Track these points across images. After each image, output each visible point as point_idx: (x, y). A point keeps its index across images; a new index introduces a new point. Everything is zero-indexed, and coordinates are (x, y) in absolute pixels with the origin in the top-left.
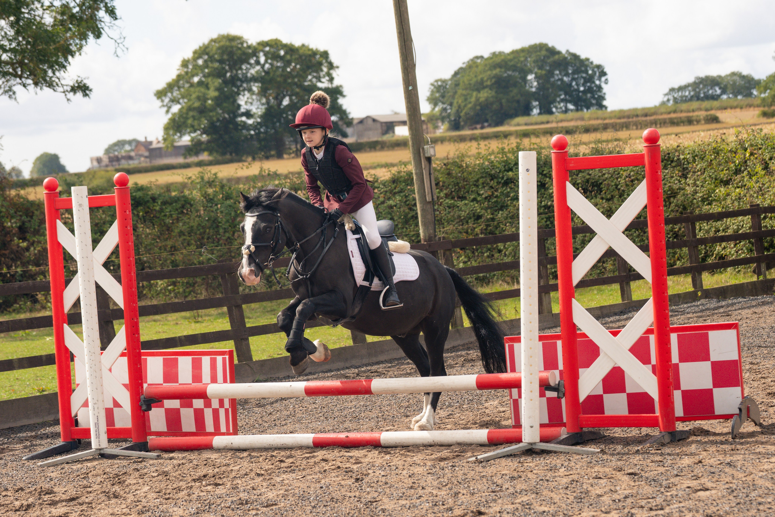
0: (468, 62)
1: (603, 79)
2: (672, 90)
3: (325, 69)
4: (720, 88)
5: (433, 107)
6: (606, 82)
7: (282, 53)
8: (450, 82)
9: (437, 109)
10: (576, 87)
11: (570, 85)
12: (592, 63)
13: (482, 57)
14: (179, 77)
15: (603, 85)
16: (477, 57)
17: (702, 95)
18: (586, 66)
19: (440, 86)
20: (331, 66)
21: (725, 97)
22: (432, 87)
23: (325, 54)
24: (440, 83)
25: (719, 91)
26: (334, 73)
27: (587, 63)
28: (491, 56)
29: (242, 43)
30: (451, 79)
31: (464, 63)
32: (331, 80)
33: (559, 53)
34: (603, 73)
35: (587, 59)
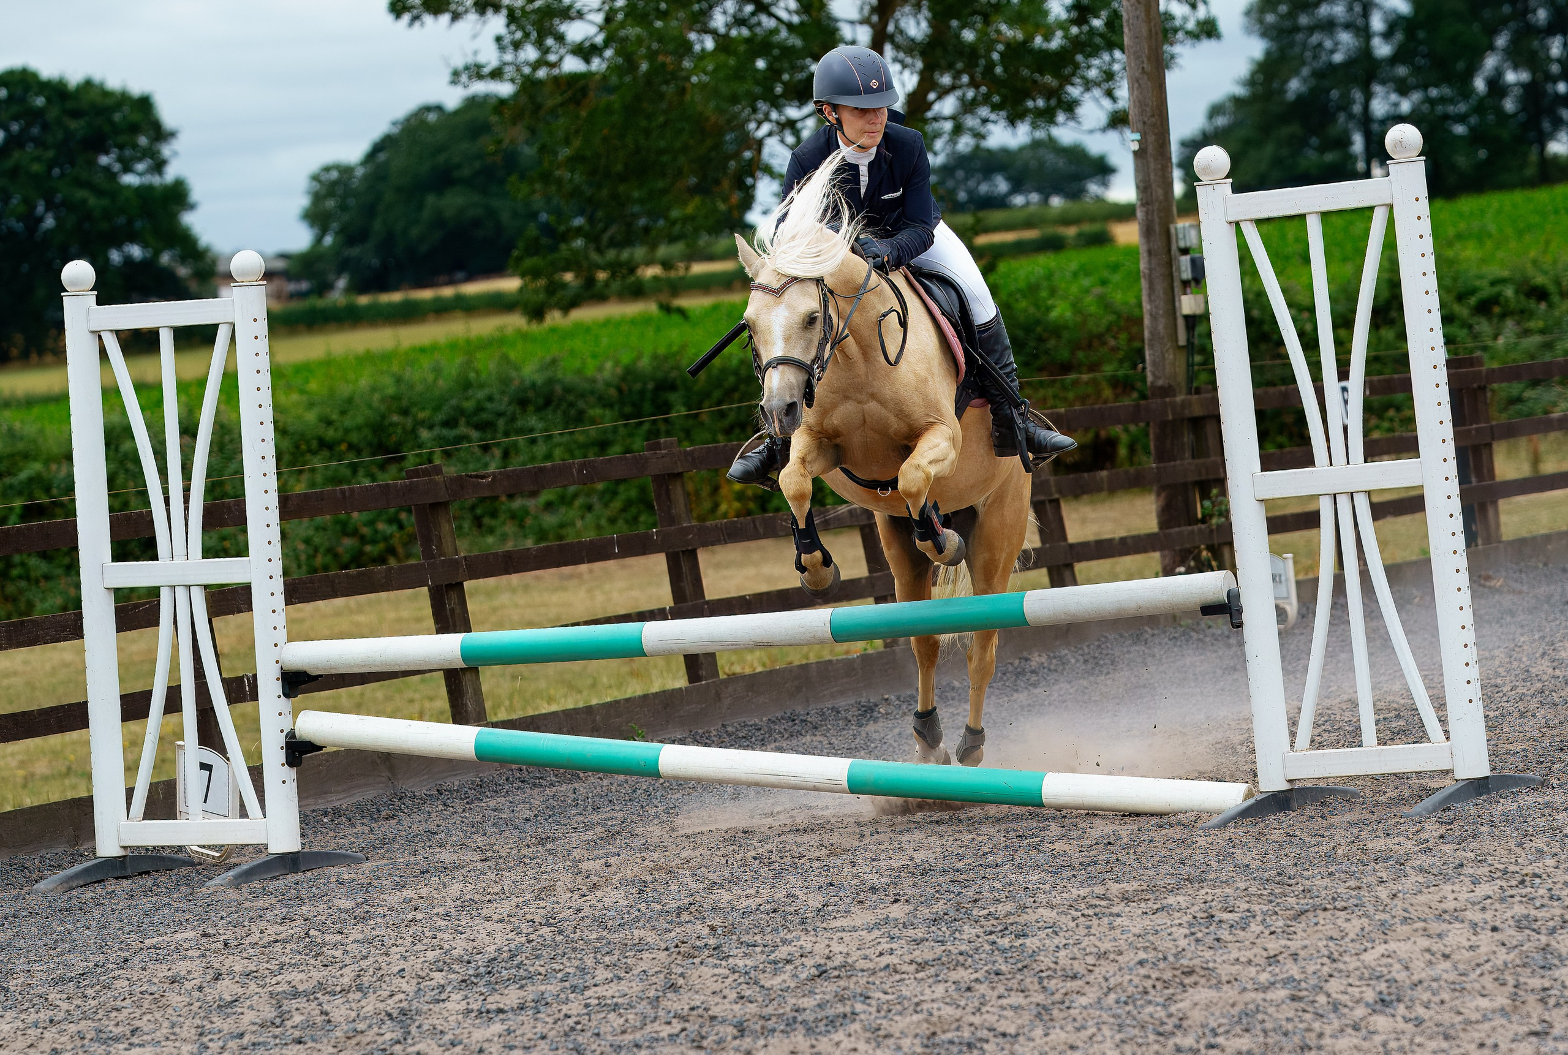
3: (142, 141)
4: (1008, 179)
7: (39, 103)
17: (962, 196)
20: (158, 132)
21: (1019, 200)
25: (1002, 185)
26: (166, 150)
31: (394, 124)
32: (159, 166)
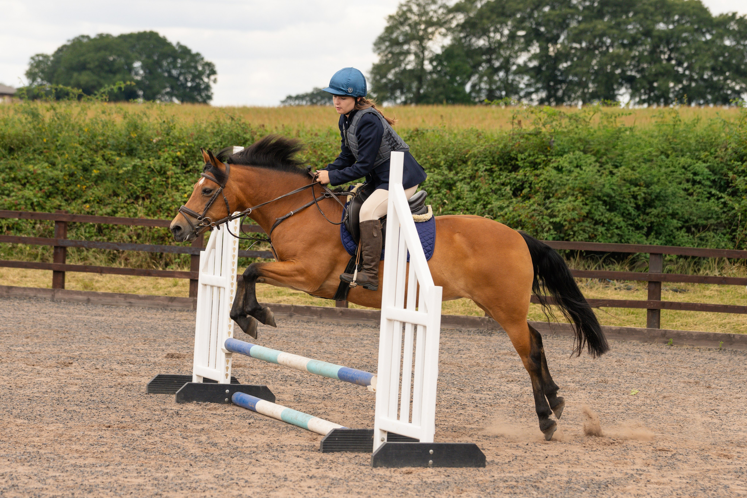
0: (74, 40)
1: (212, 77)
2: (290, 98)
5: (31, 82)
6: (215, 81)
8: (52, 58)
9: (35, 84)
10: (183, 81)
11: (177, 79)
12: (202, 59)
13: (88, 37)
15: (212, 84)
16: (83, 36)
18: (197, 62)
19: (40, 62)
22: (33, 62)
24: (41, 58)
27: (198, 58)
28: (98, 37)
30: (54, 56)
33: (169, 45)
34: (213, 72)
35: (198, 54)
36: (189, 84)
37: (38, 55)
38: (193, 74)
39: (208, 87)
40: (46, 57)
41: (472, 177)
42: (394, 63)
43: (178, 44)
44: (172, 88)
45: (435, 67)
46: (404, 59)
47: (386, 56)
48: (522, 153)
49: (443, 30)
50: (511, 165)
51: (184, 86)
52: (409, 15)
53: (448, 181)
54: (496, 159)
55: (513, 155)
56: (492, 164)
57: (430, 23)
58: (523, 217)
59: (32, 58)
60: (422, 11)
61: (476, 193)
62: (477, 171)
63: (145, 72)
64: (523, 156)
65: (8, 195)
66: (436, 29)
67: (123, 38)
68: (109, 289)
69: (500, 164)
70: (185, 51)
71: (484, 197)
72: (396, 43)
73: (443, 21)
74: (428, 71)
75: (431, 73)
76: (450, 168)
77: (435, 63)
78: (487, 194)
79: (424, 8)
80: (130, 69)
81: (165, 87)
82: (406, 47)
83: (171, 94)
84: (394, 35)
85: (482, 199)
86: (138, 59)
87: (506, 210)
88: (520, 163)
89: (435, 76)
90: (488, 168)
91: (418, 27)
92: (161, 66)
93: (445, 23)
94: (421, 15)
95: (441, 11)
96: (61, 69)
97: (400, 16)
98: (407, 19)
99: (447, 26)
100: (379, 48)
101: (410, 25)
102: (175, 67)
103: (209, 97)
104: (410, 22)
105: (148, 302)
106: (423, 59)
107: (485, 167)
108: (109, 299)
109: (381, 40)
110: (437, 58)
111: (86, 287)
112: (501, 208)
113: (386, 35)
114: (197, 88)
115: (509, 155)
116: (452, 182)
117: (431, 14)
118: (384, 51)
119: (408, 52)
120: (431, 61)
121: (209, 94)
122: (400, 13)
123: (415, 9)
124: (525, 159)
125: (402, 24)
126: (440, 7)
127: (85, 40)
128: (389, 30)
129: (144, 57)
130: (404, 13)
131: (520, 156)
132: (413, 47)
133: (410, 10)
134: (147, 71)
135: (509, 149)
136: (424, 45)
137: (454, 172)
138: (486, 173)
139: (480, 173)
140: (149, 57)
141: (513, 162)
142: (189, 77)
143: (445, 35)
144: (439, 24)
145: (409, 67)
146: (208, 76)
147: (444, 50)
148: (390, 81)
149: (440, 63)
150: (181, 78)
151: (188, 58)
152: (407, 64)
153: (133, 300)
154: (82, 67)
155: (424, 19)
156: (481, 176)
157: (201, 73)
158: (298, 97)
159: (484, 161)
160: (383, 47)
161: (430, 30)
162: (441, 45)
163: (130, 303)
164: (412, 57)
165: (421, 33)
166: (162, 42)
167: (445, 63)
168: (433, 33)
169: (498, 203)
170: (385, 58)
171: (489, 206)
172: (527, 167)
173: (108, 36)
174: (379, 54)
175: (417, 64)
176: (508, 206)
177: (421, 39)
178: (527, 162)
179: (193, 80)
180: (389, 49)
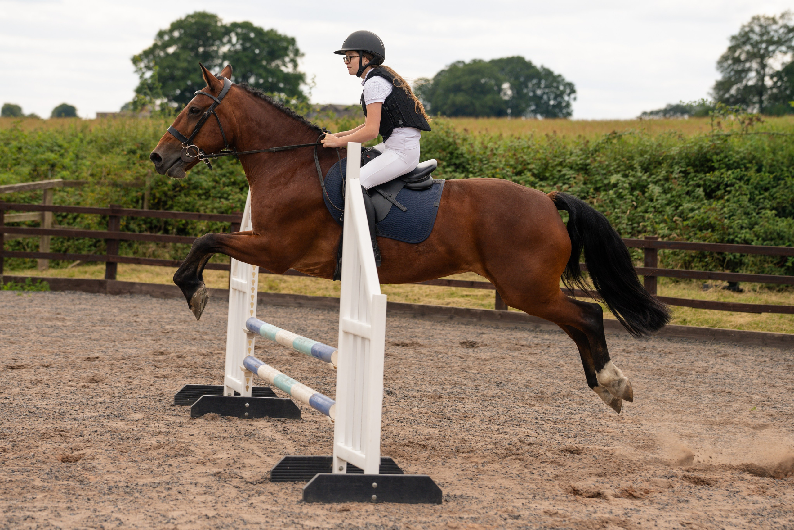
0: (451, 65)
1: (572, 96)
3: (292, 55)
6: (575, 99)
7: (252, 35)
8: (432, 82)
10: (547, 100)
11: (541, 98)
12: (563, 80)
13: (463, 62)
14: (155, 46)
15: (571, 102)
16: (459, 62)
18: (558, 82)
20: (297, 52)
23: (292, 41)
26: (299, 60)
27: (560, 79)
28: (472, 63)
29: (216, 22)
30: (434, 79)
32: (296, 66)
33: (534, 68)
34: (573, 91)
35: (559, 76)
36: (552, 102)
37: (421, 79)
38: (555, 93)
39: (568, 105)
40: (426, 80)
41: (667, 179)
42: (736, 79)
43: (542, 67)
44: (537, 105)
45: (775, 83)
46: (746, 76)
47: (730, 73)
48: (717, 154)
49: (784, 48)
50: (707, 167)
51: (547, 103)
52: (751, 35)
53: (641, 183)
54: (692, 161)
55: (708, 157)
56: (688, 166)
57: (770, 42)
58: (712, 220)
59: (415, 82)
60: (764, 30)
61: (669, 196)
62: (672, 172)
63: (513, 93)
64: (718, 158)
65: (227, 199)
66: (777, 48)
67: (494, 62)
68: (292, 289)
69: (697, 166)
70: (548, 74)
71: (676, 199)
72: (737, 60)
73: (783, 40)
74: (768, 87)
75: (771, 88)
76: (646, 170)
77: (775, 79)
78: (680, 196)
79: (766, 27)
80: (500, 90)
81: (530, 106)
82: (747, 65)
83: (535, 112)
84: (737, 54)
85: (674, 201)
86: (506, 81)
87: (697, 212)
88: (716, 165)
89: (775, 91)
90: (683, 169)
91: (759, 46)
92: (527, 87)
93: (786, 41)
94: (762, 35)
95: (782, 31)
96: (440, 91)
97: (743, 36)
98: (749, 39)
99: (787, 44)
100: (722, 67)
101: (751, 44)
102: (539, 87)
103: (569, 114)
104: (752, 41)
105: (316, 303)
106: (764, 76)
107: (680, 169)
108: (280, 300)
109: (725, 58)
110: (777, 74)
111: (271, 288)
112: (692, 210)
113: (729, 54)
114: (559, 106)
115: (706, 157)
116: (645, 184)
117: (772, 33)
118: (726, 69)
119: (749, 70)
120: (772, 77)
121: (569, 111)
122: (743, 33)
123: (757, 29)
124: (720, 160)
125: (744, 43)
126: (781, 27)
127: (461, 65)
128: (732, 49)
129: (512, 79)
130: (746, 33)
131: (715, 157)
132: (755, 65)
133: (752, 31)
134: (515, 92)
135: (705, 150)
136: (764, 62)
137: (648, 174)
138: (681, 174)
139: (674, 175)
140: (517, 78)
141: (709, 164)
142: (552, 96)
143: (785, 53)
144: (779, 43)
145: (751, 83)
146: (569, 95)
147: (784, 66)
148: (732, 96)
149: (780, 78)
150: (545, 97)
151: (550, 79)
152: (748, 80)
153: (302, 301)
154: (457, 89)
155: (765, 38)
156: (675, 178)
157: (562, 93)
158: (652, 113)
159: (679, 163)
160: (725, 65)
161: (771, 48)
162: (781, 62)
163: (299, 303)
164: (753, 74)
165: (762, 52)
166: (528, 65)
167: (785, 79)
168: (774, 52)
169: (690, 205)
170: (727, 75)
171: (681, 208)
172: (723, 168)
173: (480, 61)
174: (722, 72)
175: (758, 80)
176: (699, 208)
177: (762, 57)
178: (723, 163)
179: (555, 99)
180: (731, 67)
